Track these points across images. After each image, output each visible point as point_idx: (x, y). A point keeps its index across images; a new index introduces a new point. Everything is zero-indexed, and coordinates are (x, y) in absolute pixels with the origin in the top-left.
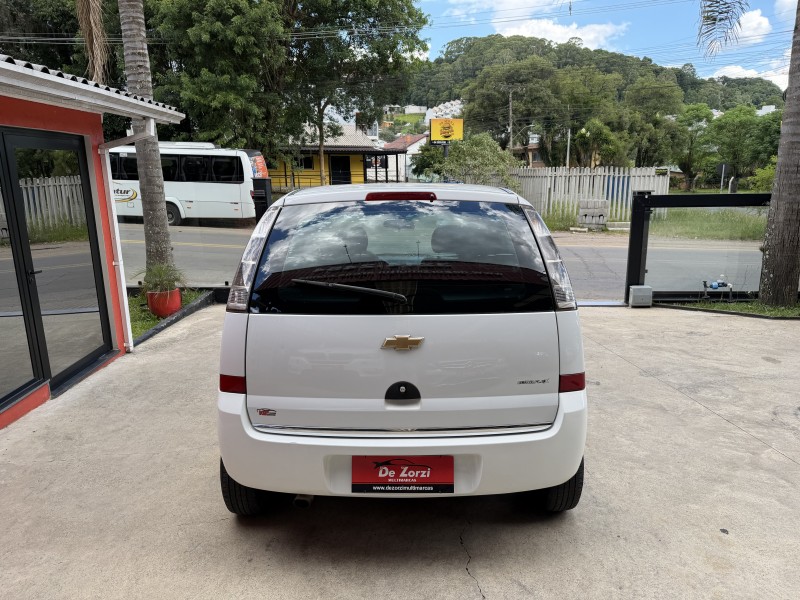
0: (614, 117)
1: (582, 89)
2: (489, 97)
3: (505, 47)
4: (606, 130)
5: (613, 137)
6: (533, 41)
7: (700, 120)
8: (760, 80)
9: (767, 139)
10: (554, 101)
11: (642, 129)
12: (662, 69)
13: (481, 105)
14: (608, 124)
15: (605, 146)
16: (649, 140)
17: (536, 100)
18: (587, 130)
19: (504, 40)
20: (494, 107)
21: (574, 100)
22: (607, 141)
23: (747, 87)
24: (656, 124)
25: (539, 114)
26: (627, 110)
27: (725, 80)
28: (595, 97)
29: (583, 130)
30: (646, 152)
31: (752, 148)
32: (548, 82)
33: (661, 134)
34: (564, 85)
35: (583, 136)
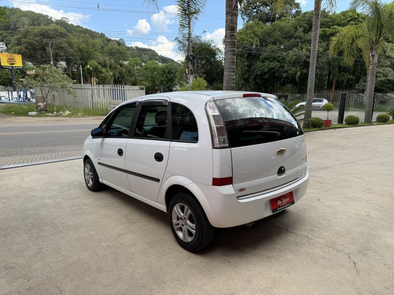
0: (101, 61)
1: (83, 46)
2: (30, 44)
3: (24, 16)
4: (100, 67)
5: (104, 70)
6: (41, 16)
7: (137, 65)
8: (150, 50)
9: (165, 75)
10: (70, 50)
11: (115, 67)
12: (110, 40)
13: (27, 48)
14: (100, 64)
15: (100, 75)
16: (119, 73)
17: (60, 48)
18: (90, 66)
19: (22, 12)
20: (35, 49)
21: (81, 50)
22: (101, 73)
23: (146, 52)
24: (121, 65)
25: (63, 56)
26: (107, 58)
27: (137, 48)
28: (90, 50)
29: (88, 66)
30: (118, 78)
31: (160, 79)
32: (65, 39)
33: (124, 70)
34: (74, 43)
35: (88, 69)
